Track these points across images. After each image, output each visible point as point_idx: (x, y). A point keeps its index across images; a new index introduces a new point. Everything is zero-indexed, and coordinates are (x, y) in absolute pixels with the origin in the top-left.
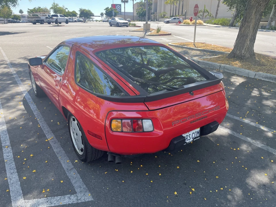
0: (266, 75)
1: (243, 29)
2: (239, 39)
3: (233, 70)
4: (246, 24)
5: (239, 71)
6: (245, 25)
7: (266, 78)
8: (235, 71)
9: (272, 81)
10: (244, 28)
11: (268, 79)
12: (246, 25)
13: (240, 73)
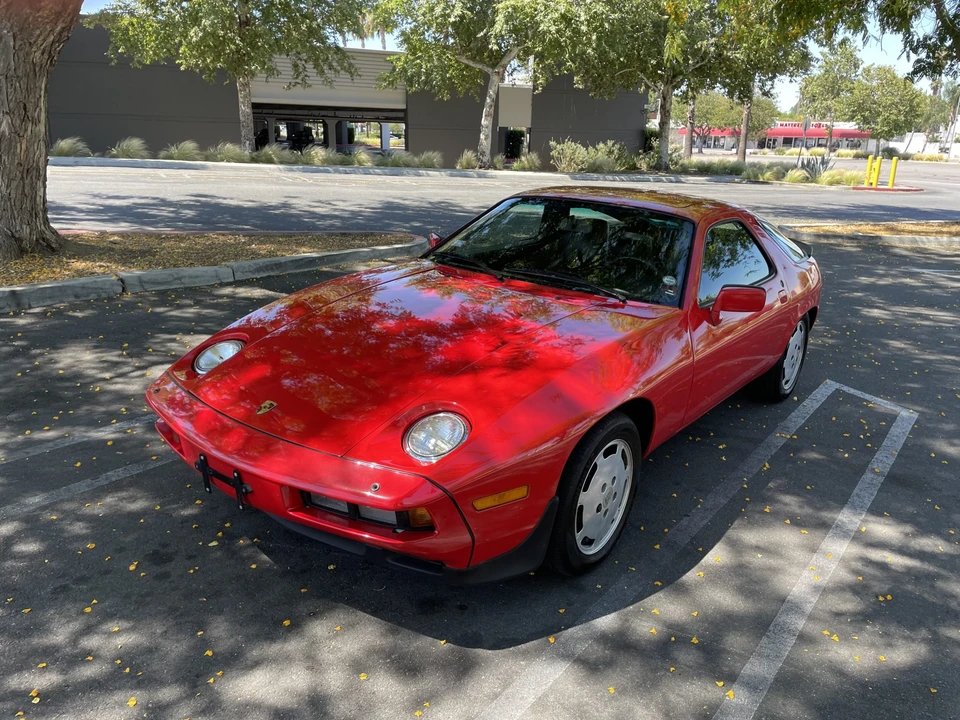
0: (255, 264)
1: (24, 147)
2: (14, 184)
3: (171, 279)
4: (30, 129)
5: (190, 277)
6: (26, 130)
7: (259, 270)
8: (179, 279)
9: (272, 274)
10: (24, 141)
11: (264, 272)
12: (29, 132)
13: (197, 280)
